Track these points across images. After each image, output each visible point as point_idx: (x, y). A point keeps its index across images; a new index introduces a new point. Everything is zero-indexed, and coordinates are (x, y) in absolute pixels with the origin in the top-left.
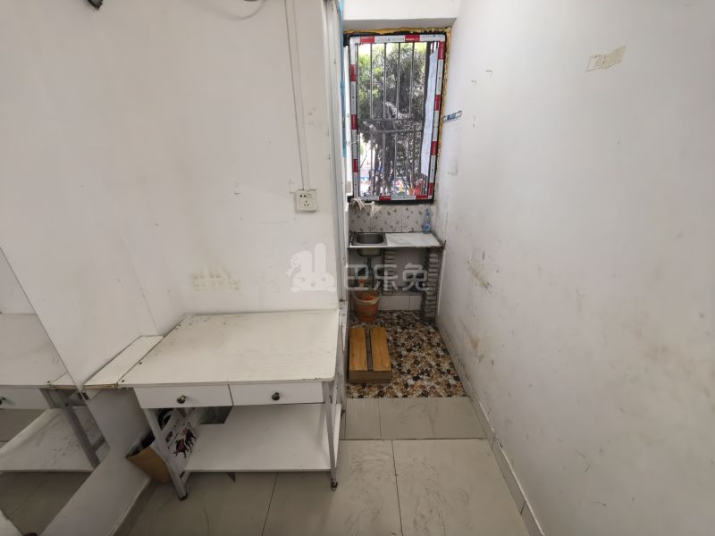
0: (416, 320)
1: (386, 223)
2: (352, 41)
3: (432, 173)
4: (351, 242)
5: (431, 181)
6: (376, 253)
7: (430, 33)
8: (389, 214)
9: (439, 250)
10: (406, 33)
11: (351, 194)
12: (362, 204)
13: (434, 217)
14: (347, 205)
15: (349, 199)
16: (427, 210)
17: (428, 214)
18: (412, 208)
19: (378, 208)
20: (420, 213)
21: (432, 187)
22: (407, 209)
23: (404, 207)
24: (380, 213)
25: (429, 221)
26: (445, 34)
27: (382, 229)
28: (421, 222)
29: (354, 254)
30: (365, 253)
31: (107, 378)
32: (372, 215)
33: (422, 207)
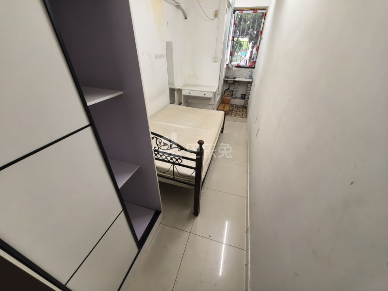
1: (237, 74)
2: (236, 12)
4: (225, 78)
5: (255, 60)
6: (232, 82)
7: (261, 10)
8: (239, 71)
9: (251, 83)
10: (253, 10)
11: (228, 63)
12: (231, 67)
13: (254, 73)
14: (225, 66)
15: (227, 65)
16: (252, 71)
18: (247, 69)
19: (236, 68)
20: (249, 72)
21: (254, 63)
23: (244, 69)
24: (236, 70)
26: (266, 10)
28: (249, 75)
29: (225, 82)
30: (229, 82)
31: (178, 88)
32: (233, 71)
33: (250, 69)
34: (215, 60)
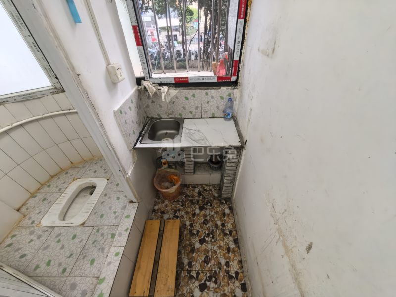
0: (214, 197)
1: (184, 108)
3: (238, 46)
8: (187, 99)
13: (237, 101)
16: (229, 95)
17: (230, 100)
18: (213, 92)
19: (174, 92)
20: (222, 98)
22: (207, 94)
24: (177, 97)
25: (231, 108)
27: (180, 115)
28: (222, 108)
33: (224, 91)
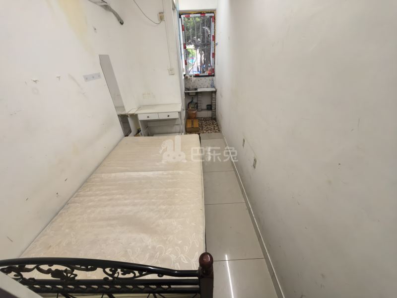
1: (198, 84)
2: (183, 16)
3: (213, 65)
4: (185, 90)
5: (213, 68)
6: (194, 94)
7: (209, 13)
8: (199, 81)
9: (215, 92)
10: (201, 13)
11: (184, 73)
12: (189, 77)
13: (215, 81)
14: (183, 77)
15: (184, 75)
17: (213, 80)
18: (207, 78)
19: (195, 78)
20: (210, 80)
21: (213, 70)
22: (205, 79)
24: (196, 80)
25: (213, 83)
26: (214, 13)
27: (196, 86)
28: (210, 83)
29: (187, 95)
30: (191, 94)
31: (131, 112)
32: (193, 81)
33: (210, 78)
34: (171, 72)
